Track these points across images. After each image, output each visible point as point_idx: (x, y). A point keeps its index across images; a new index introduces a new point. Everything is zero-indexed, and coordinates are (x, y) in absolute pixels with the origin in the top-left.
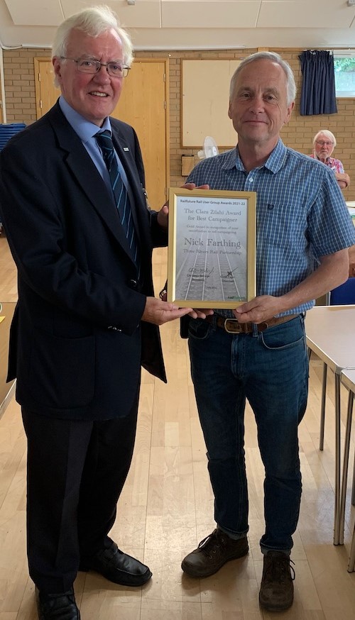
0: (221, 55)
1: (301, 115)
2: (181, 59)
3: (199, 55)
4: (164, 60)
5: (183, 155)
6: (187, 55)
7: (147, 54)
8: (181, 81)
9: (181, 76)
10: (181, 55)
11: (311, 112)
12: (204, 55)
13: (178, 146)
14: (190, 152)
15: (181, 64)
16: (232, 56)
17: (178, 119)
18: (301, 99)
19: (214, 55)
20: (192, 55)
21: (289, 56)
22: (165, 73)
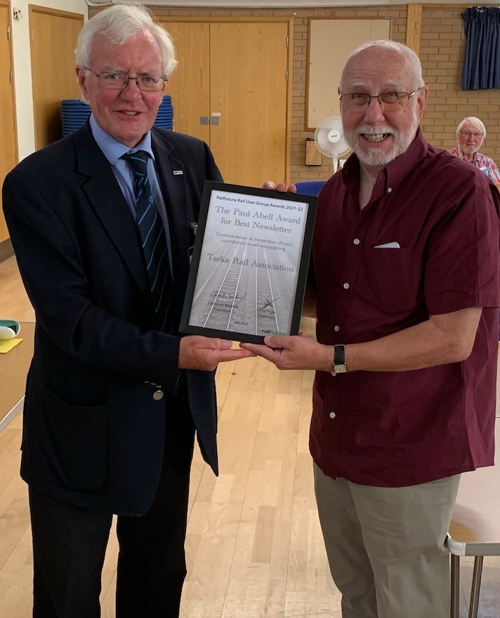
0: (360, 13)
1: (463, 90)
2: (309, 19)
3: (332, 13)
4: (286, 19)
5: (308, 139)
6: (316, 13)
7: (265, 13)
8: (308, 47)
9: (308, 40)
10: (310, 14)
11: (476, 85)
12: (338, 13)
13: (303, 128)
15: (308, 25)
16: (375, 14)
17: (304, 95)
18: (464, 69)
19: (352, 14)
20: (323, 13)
21: (450, 14)
22: (288, 36)
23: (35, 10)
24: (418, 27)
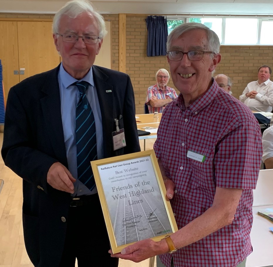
1: (148, 56)
11: (154, 54)
18: (147, 46)
21: (139, 19)
24: (125, 25)
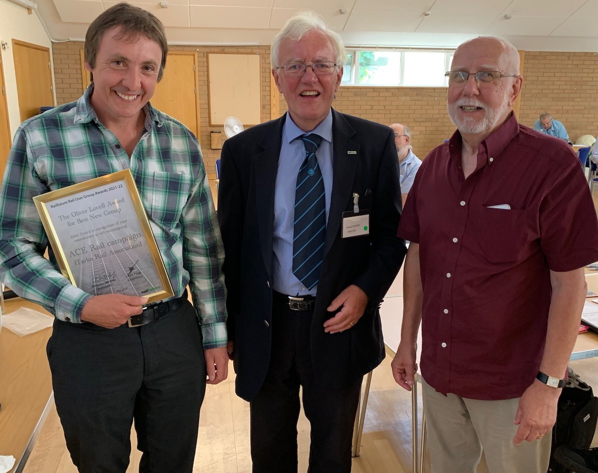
0: (241, 50)
2: (207, 53)
3: (223, 50)
4: (192, 53)
5: (212, 132)
6: (212, 50)
7: (178, 48)
8: (208, 71)
9: (208, 67)
10: (208, 50)
12: (226, 50)
13: (208, 124)
14: (217, 129)
15: (207, 57)
16: (250, 51)
17: (207, 103)
19: (234, 50)
20: (216, 50)
22: (194, 64)
23: (16, 43)
